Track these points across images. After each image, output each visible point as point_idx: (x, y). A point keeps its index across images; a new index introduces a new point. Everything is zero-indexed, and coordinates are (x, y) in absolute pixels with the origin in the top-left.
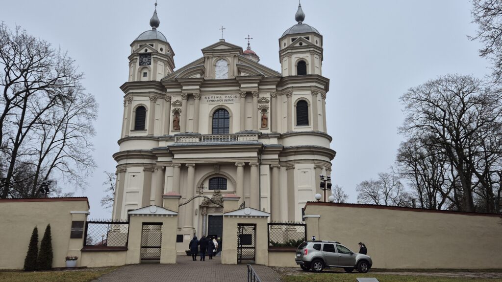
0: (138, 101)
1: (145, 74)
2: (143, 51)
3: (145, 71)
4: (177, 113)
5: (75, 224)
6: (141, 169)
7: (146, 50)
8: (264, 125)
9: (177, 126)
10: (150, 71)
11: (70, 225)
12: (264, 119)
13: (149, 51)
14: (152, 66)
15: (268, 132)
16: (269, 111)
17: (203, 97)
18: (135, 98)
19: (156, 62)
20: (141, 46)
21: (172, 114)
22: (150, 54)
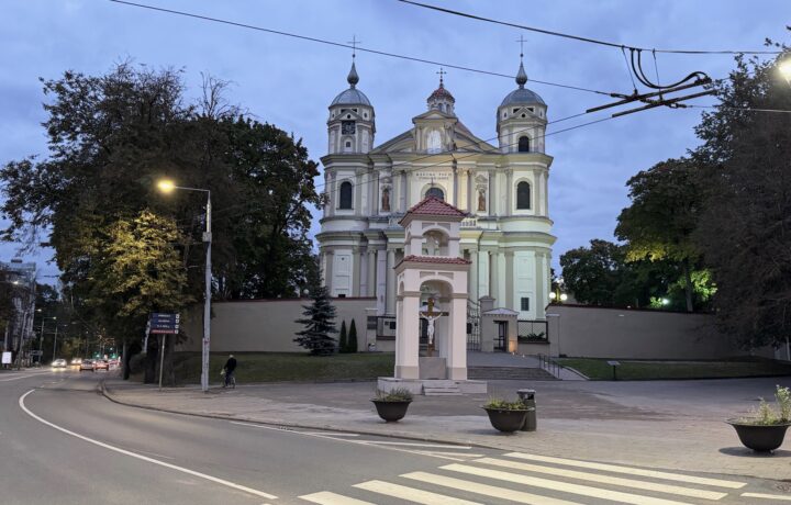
0: (342, 176)
1: (348, 145)
2: (345, 118)
3: (348, 140)
4: (386, 191)
5: (370, 318)
6: (349, 252)
7: (349, 117)
8: (482, 208)
9: (386, 205)
10: (354, 141)
11: (366, 319)
12: (482, 200)
13: (353, 118)
14: (356, 135)
15: (485, 214)
16: (487, 192)
17: (415, 173)
18: (339, 173)
19: (360, 131)
20: (342, 111)
21: (381, 192)
22: (354, 122)
